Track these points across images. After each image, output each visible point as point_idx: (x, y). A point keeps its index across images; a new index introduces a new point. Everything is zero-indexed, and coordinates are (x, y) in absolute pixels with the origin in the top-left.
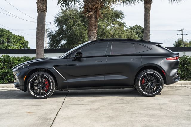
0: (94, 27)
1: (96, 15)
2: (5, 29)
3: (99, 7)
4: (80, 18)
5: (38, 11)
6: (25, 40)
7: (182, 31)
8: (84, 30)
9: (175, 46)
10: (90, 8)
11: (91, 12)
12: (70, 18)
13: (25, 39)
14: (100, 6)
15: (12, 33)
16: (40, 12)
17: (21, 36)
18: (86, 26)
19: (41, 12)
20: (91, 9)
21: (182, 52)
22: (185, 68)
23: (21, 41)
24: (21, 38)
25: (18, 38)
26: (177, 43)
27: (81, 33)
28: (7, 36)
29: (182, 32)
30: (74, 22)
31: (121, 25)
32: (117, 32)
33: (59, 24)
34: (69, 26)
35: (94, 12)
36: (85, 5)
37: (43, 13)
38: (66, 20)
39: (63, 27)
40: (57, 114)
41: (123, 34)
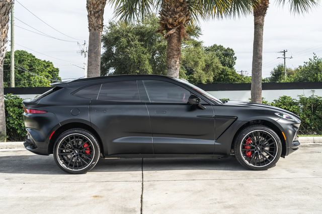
0: (176, 53)
1: (179, 34)
2: (25, 52)
3: (183, 23)
4: (136, 35)
5: (91, 28)
6: (54, 68)
7: (284, 52)
8: (143, 53)
9: (273, 75)
10: (169, 24)
11: (171, 29)
12: (123, 36)
13: (54, 66)
14: (185, 19)
15: (36, 57)
16: (93, 30)
17: (49, 61)
18: (146, 48)
19: (95, 30)
20: (172, 24)
21: (310, 90)
22: (316, 115)
23: (49, 69)
24: (48, 64)
25: (44, 65)
26: (275, 71)
27: (139, 57)
28: (29, 61)
29: (284, 55)
30: (128, 42)
31: (197, 45)
32: (191, 55)
33: (106, 45)
34: (121, 47)
35: (176, 30)
36: (163, 19)
37: (97, 31)
38: (117, 39)
39: (111, 48)
40: (142, 201)
41: (200, 58)
